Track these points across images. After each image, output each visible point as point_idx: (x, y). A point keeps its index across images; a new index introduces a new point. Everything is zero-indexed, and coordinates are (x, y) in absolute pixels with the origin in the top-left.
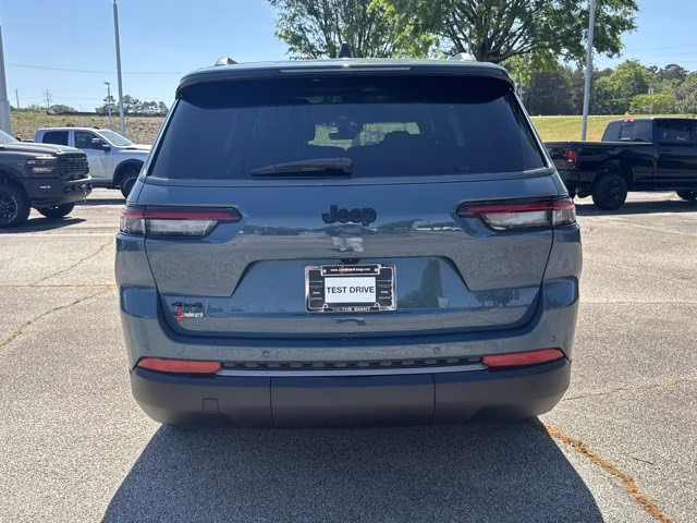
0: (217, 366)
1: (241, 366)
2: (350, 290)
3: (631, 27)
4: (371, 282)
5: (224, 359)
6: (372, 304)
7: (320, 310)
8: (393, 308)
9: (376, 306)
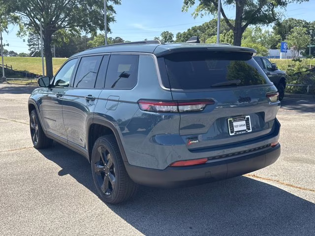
0: (206, 159)
1: (214, 158)
2: (239, 126)
3: (113, 20)
4: (244, 122)
5: (208, 156)
6: (245, 130)
7: (233, 134)
8: (251, 131)
9: (247, 130)
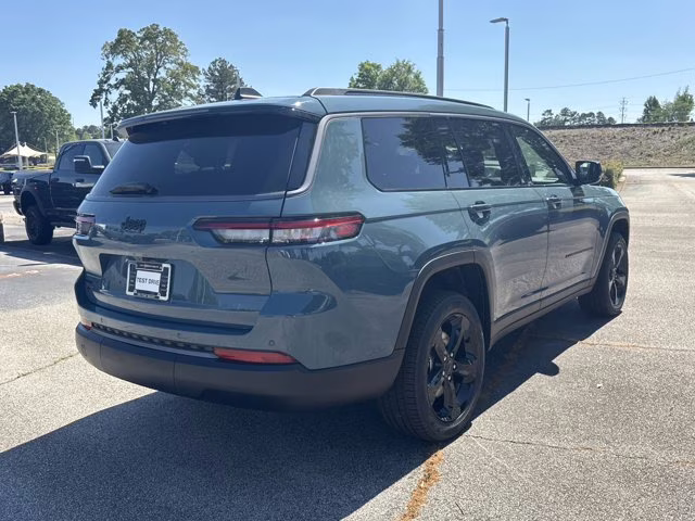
2: (148, 281)
4: (157, 276)
6: (156, 294)
7: (132, 294)
8: (166, 298)
9: (159, 295)
